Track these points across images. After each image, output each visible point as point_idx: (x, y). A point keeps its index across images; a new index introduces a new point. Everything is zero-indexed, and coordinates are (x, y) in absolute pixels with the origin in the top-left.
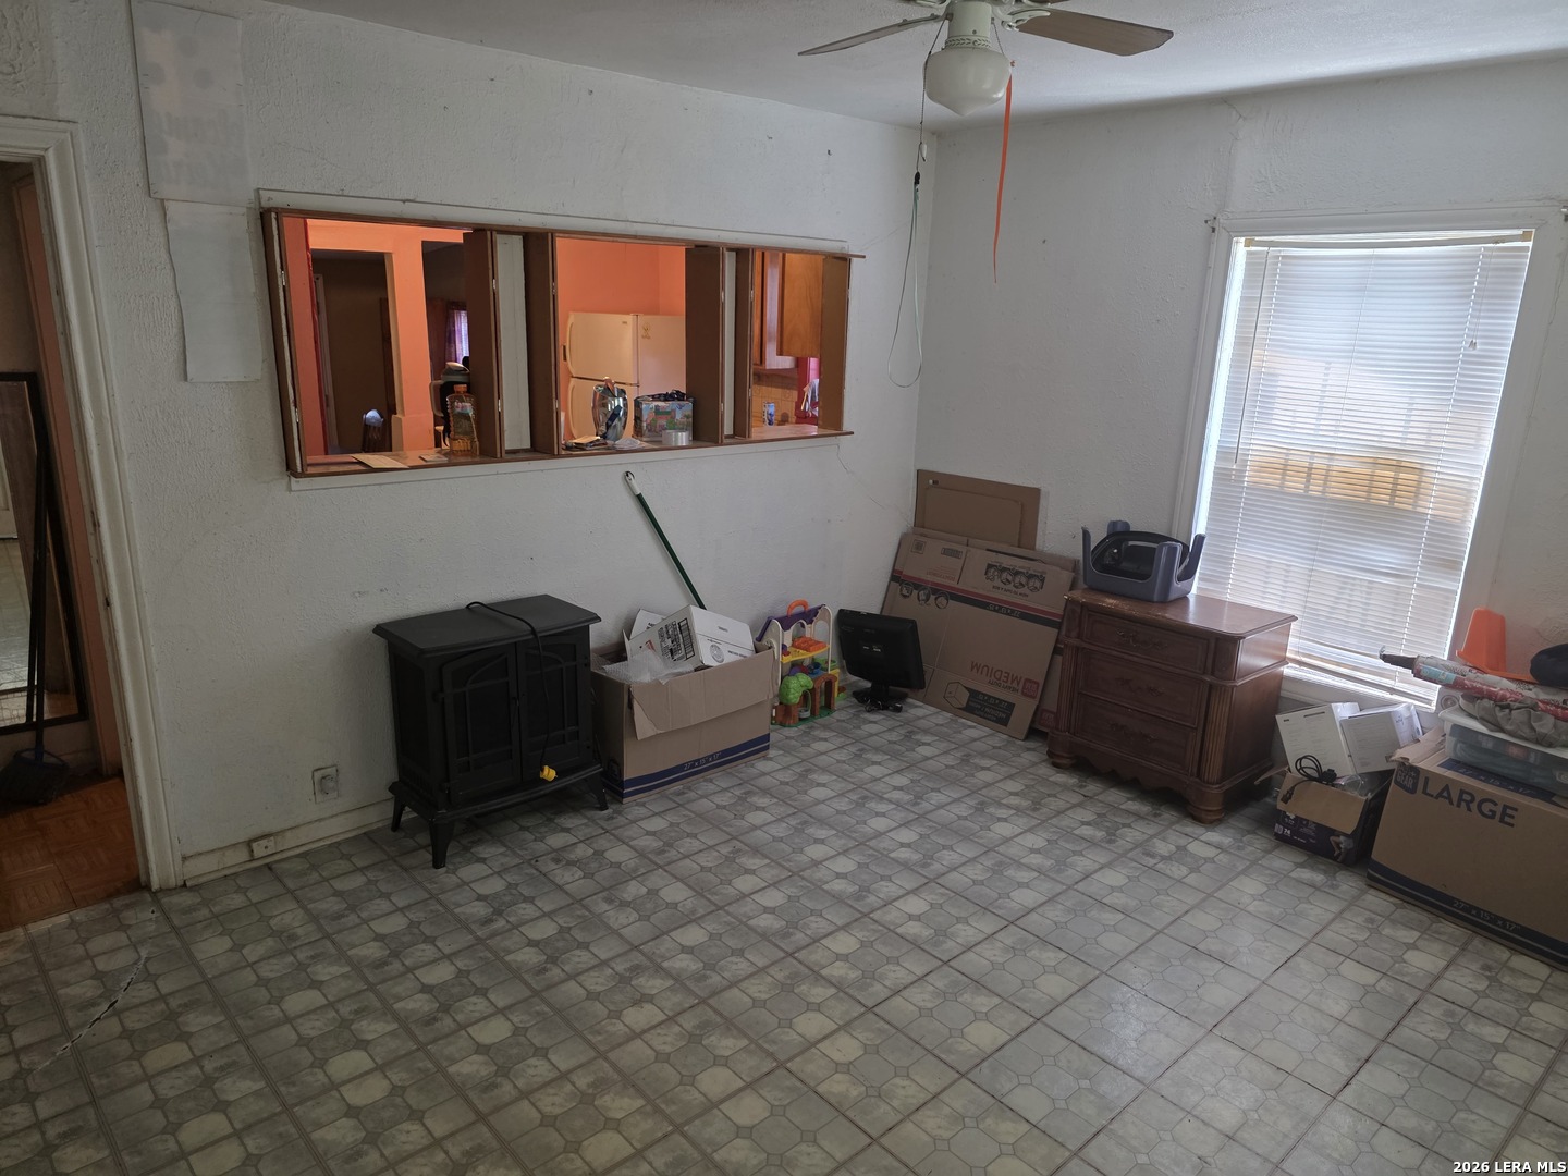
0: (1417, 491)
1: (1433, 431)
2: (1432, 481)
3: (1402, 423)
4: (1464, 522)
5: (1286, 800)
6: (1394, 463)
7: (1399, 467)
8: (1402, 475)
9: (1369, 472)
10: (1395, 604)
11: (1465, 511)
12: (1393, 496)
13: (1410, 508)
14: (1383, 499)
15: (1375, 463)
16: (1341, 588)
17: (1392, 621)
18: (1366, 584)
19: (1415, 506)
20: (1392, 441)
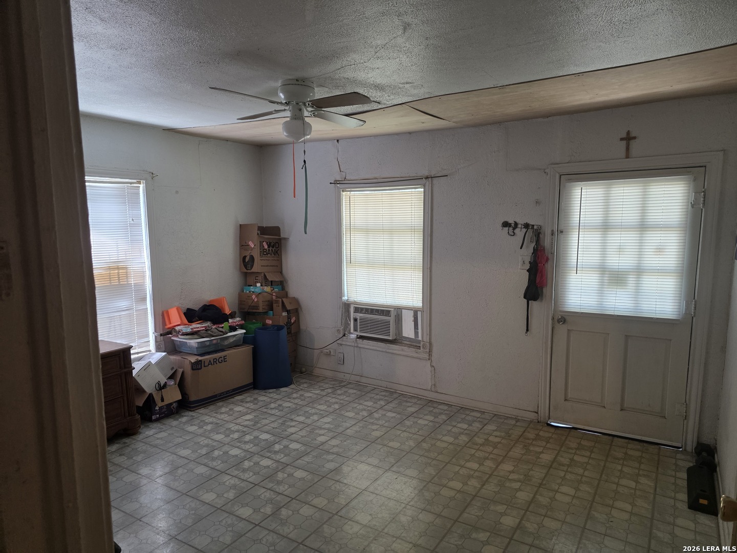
0: (127, 276)
1: (127, 253)
2: (130, 271)
3: (116, 251)
4: (144, 282)
5: (162, 400)
6: (116, 267)
7: (118, 268)
8: (120, 271)
9: (108, 272)
10: (130, 320)
11: (144, 279)
12: (119, 280)
13: (126, 283)
14: (115, 282)
15: (110, 268)
16: (110, 322)
17: (131, 327)
18: (119, 317)
19: (128, 281)
20: (114, 259)
